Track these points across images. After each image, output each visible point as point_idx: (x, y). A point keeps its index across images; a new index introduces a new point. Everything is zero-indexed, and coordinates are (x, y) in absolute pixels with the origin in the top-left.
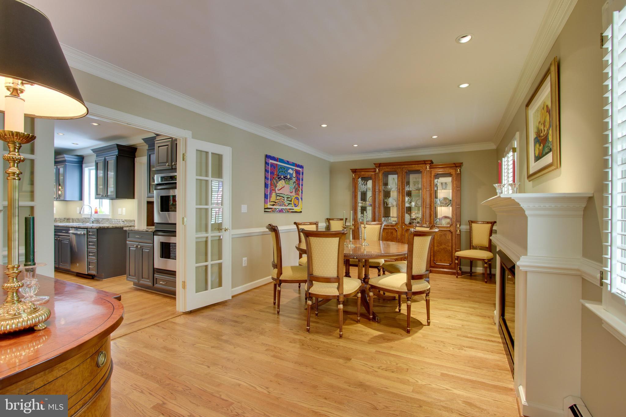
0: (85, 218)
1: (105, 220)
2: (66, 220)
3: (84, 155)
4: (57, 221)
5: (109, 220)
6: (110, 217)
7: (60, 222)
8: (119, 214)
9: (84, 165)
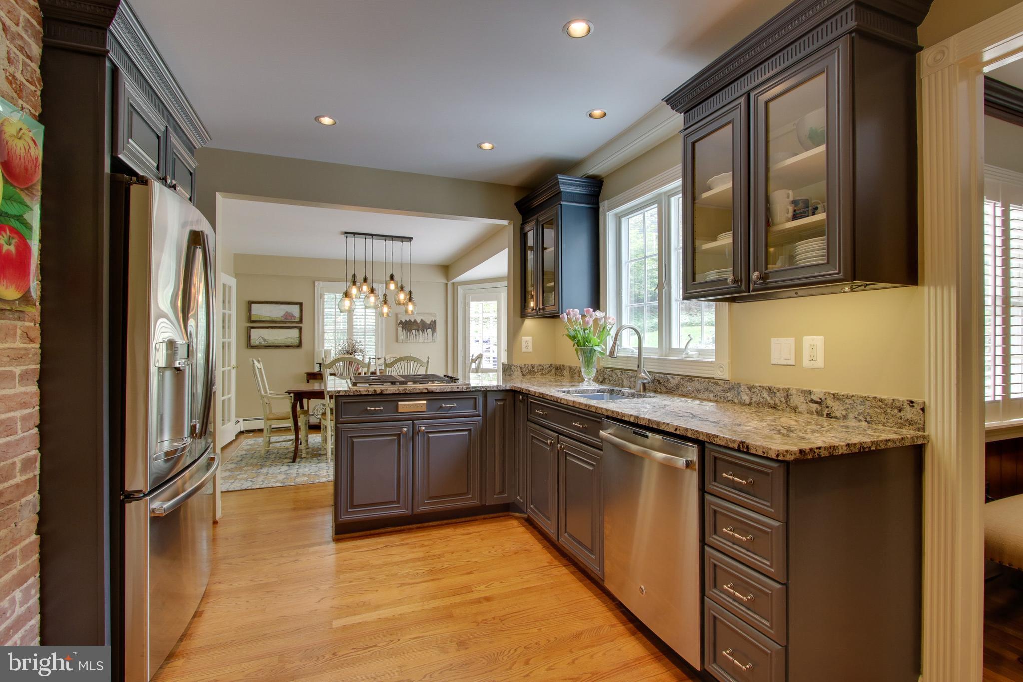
0: (612, 369)
1: (696, 384)
2: (553, 371)
3: (603, 176)
4: (536, 373)
5: (717, 384)
6: (723, 373)
7: (542, 374)
8: (774, 362)
9: (603, 205)
